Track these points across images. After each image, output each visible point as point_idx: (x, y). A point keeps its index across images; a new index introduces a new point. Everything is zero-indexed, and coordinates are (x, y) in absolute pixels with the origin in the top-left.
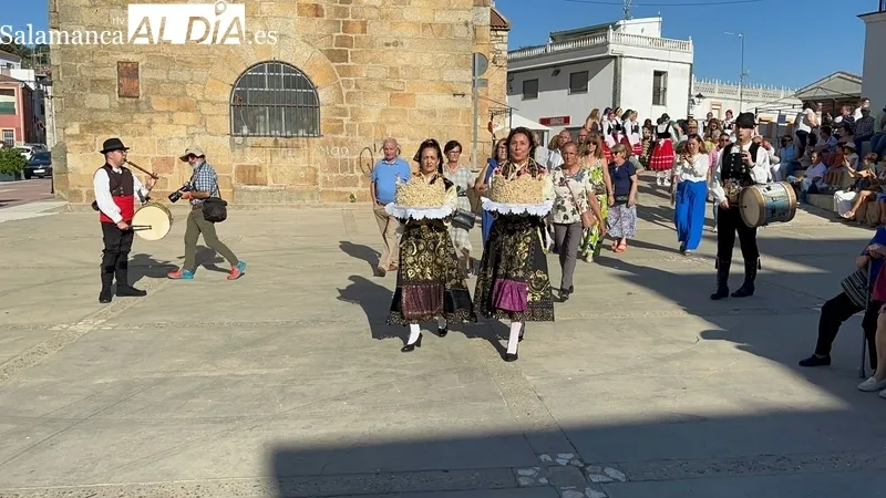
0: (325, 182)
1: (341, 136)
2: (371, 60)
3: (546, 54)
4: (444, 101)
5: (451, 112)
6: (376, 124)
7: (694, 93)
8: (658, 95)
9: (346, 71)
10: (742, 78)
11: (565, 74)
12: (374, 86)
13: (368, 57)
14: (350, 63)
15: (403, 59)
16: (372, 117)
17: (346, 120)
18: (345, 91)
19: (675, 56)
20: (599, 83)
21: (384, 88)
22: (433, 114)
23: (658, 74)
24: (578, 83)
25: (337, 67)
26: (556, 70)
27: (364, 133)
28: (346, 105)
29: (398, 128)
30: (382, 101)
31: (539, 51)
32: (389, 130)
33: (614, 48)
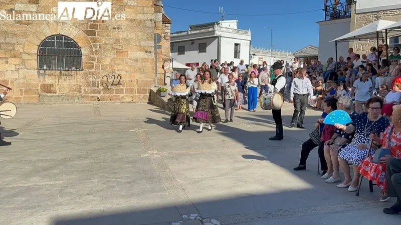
0: (85, 92)
1: (93, 70)
2: (107, 36)
3: (188, 35)
4: (141, 55)
5: (145, 60)
6: (109, 65)
7: (252, 53)
8: (237, 54)
9: (95, 40)
10: (272, 47)
11: (197, 44)
12: (108, 47)
13: (105, 34)
14: (97, 36)
15: (122, 35)
16: (107, 61)
17: (95, 63)
18: (94, 49)
19: (244, 37)
20: (211, 48)
21: (113, 48)
22: (136, 60)
23: (236, 45)
24: (202, 48)
25: (91, 38)
26: (193, 42)
27: (104, 69)
28: (95, 56)
29: (120, 67)
30: (112, 54)
31: (185, 33)
32: (116, 68)
33: (217, 33)
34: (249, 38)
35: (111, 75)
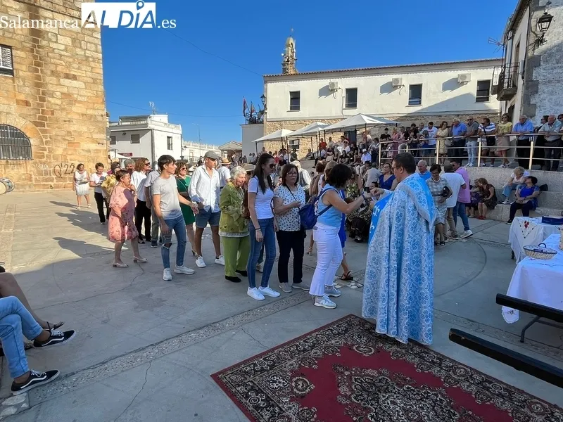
0: (36, 180)
1: (44, 160)
2: (57, 127)
3: (119, 126)
4: (93, 146)
5: (97, 151)
6: (62, 155)
7: (183, 146)
8: (169, 146)
9: (45, 131)
10: (199, 140)
11: (129, 135)
12: (59, 138)
13: (55, 126)
14: (46, 128)
15: (73, 128)
16: (59, 151)
17: (46, 153)
18: (44, 140)
19: (175, 131)
20: (145, 139)
21: (64, 139)
22: (89, 151)
23: (168, 137)
24: (135, 138)
25: (40, 129)
26: (124, 133)
27: (56, 158)
28: (45, 146)
29: (72, 157)
30: (64, 145)
31: (116, 124)
32: (68, 157)
33: (150, 126)
34: (181, 133)
35: (63, 164)
